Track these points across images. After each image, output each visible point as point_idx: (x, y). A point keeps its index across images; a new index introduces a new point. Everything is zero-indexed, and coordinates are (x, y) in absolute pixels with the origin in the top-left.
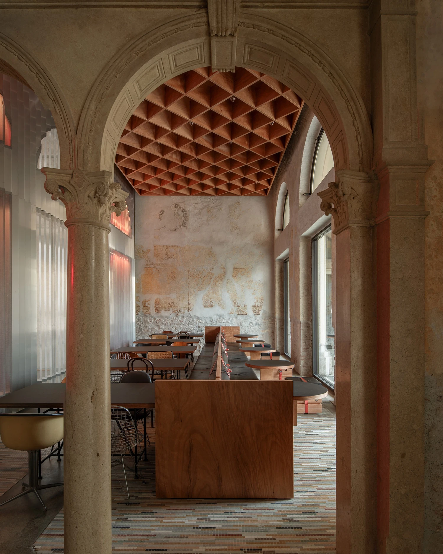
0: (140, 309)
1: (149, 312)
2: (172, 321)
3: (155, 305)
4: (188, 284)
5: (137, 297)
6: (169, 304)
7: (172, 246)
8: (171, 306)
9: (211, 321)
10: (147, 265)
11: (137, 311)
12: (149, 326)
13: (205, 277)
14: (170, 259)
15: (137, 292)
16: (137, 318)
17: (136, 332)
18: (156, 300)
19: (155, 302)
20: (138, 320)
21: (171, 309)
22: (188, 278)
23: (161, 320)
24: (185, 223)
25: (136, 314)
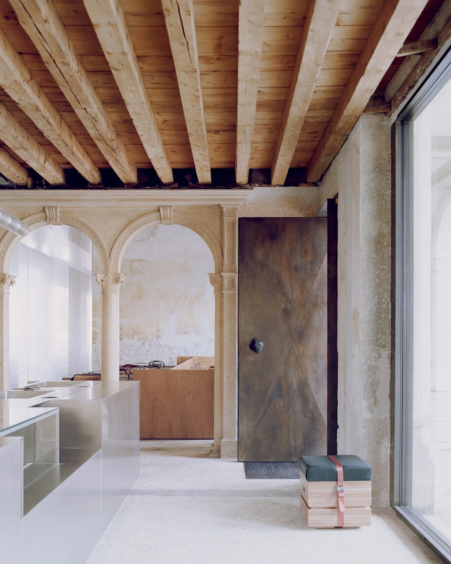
0: (97, 337)
2: (137, 351)
4: (158, 306)
5: (94, 322)
6: (133, 330)
7: (138, 260)
8: (136, 333)
9: (186, 351)
11: (94, 339)
13: (178, 297)
14: (135, 275)
15: (94, 315)
16: (94, 347)
17: (92, 365)
20: (95, 350)
21: (136, 336)
22: (158, 299)
23: (123, 350)
24: (154, 232)
25: (93, 343)
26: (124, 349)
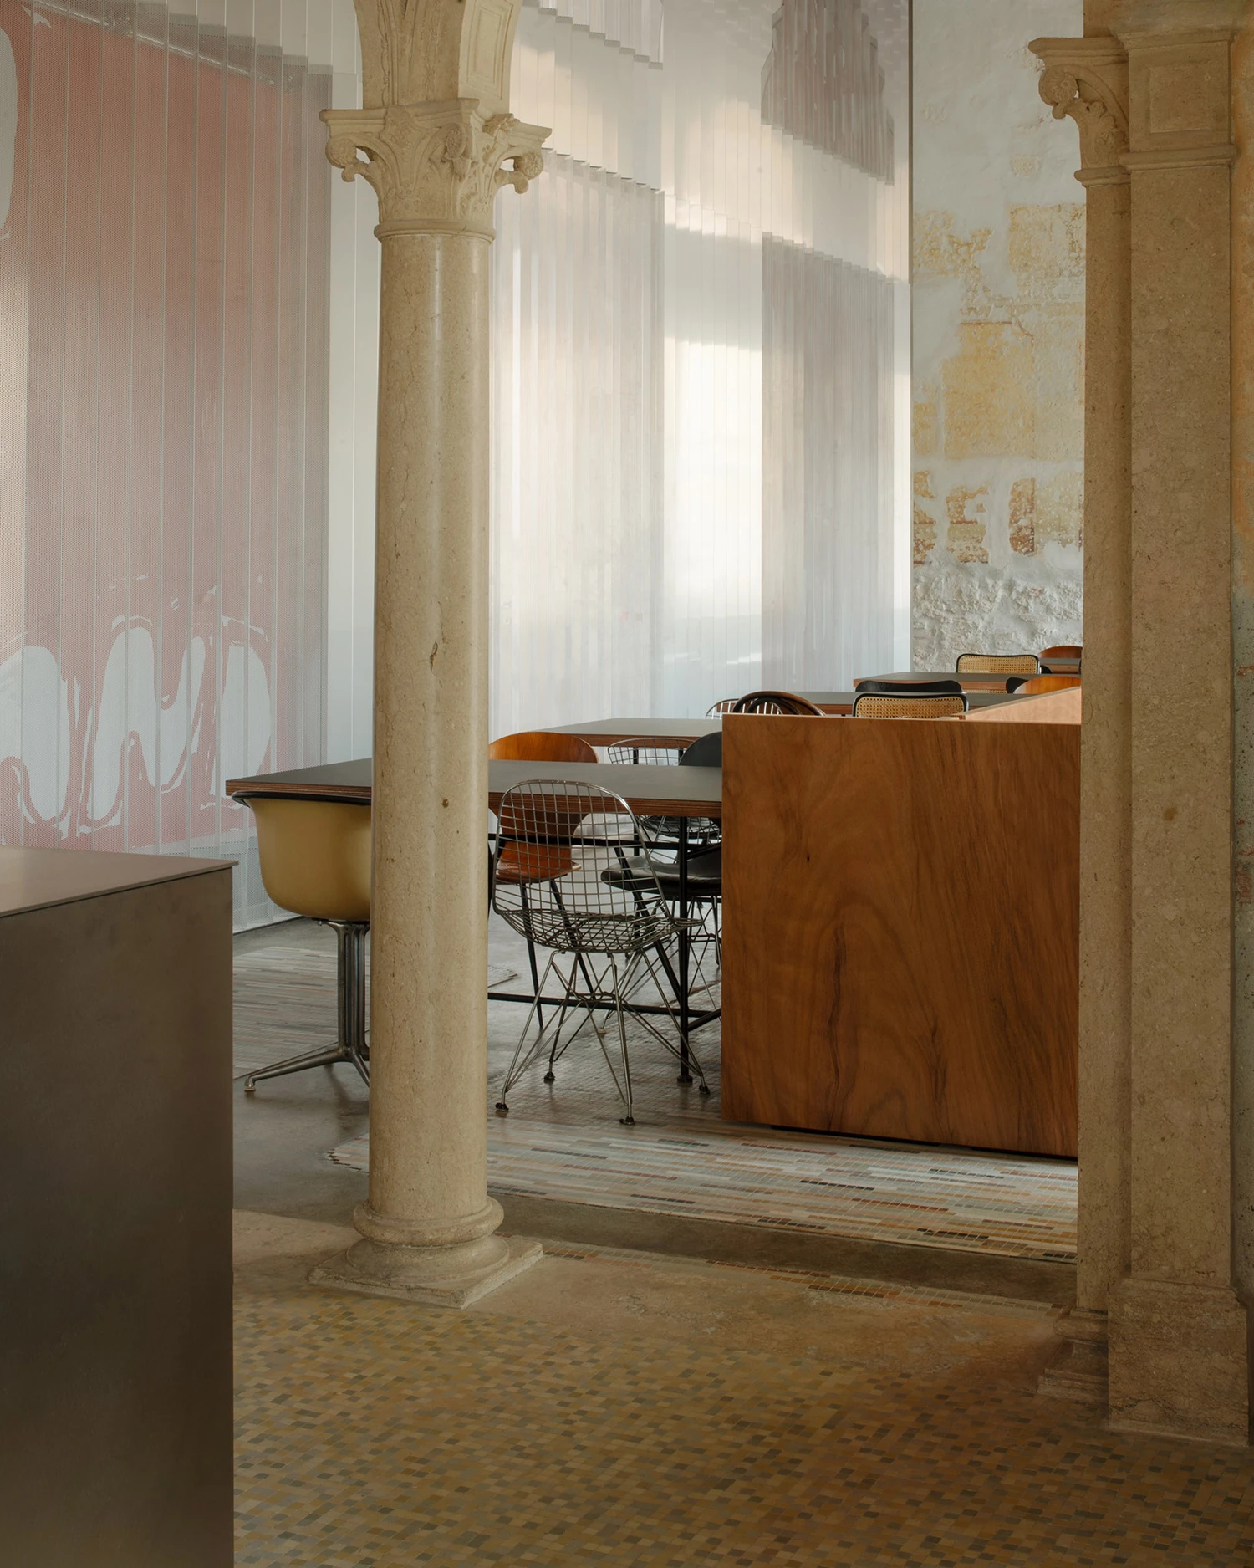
0: (935, 536)
1: (980, 553)
3: (1013, 515)
5: (922, 473)
10: (971, 309)
11: (920, 547)
12: (981, 625)
15: (920, 447)
16: (922, 579)
17: (914, 653)
18: (1020, 489)
19: (1013, 500)
20: (922, 593)
23: (1041, 592)
25: (915, 562)
26: (1048, 591)
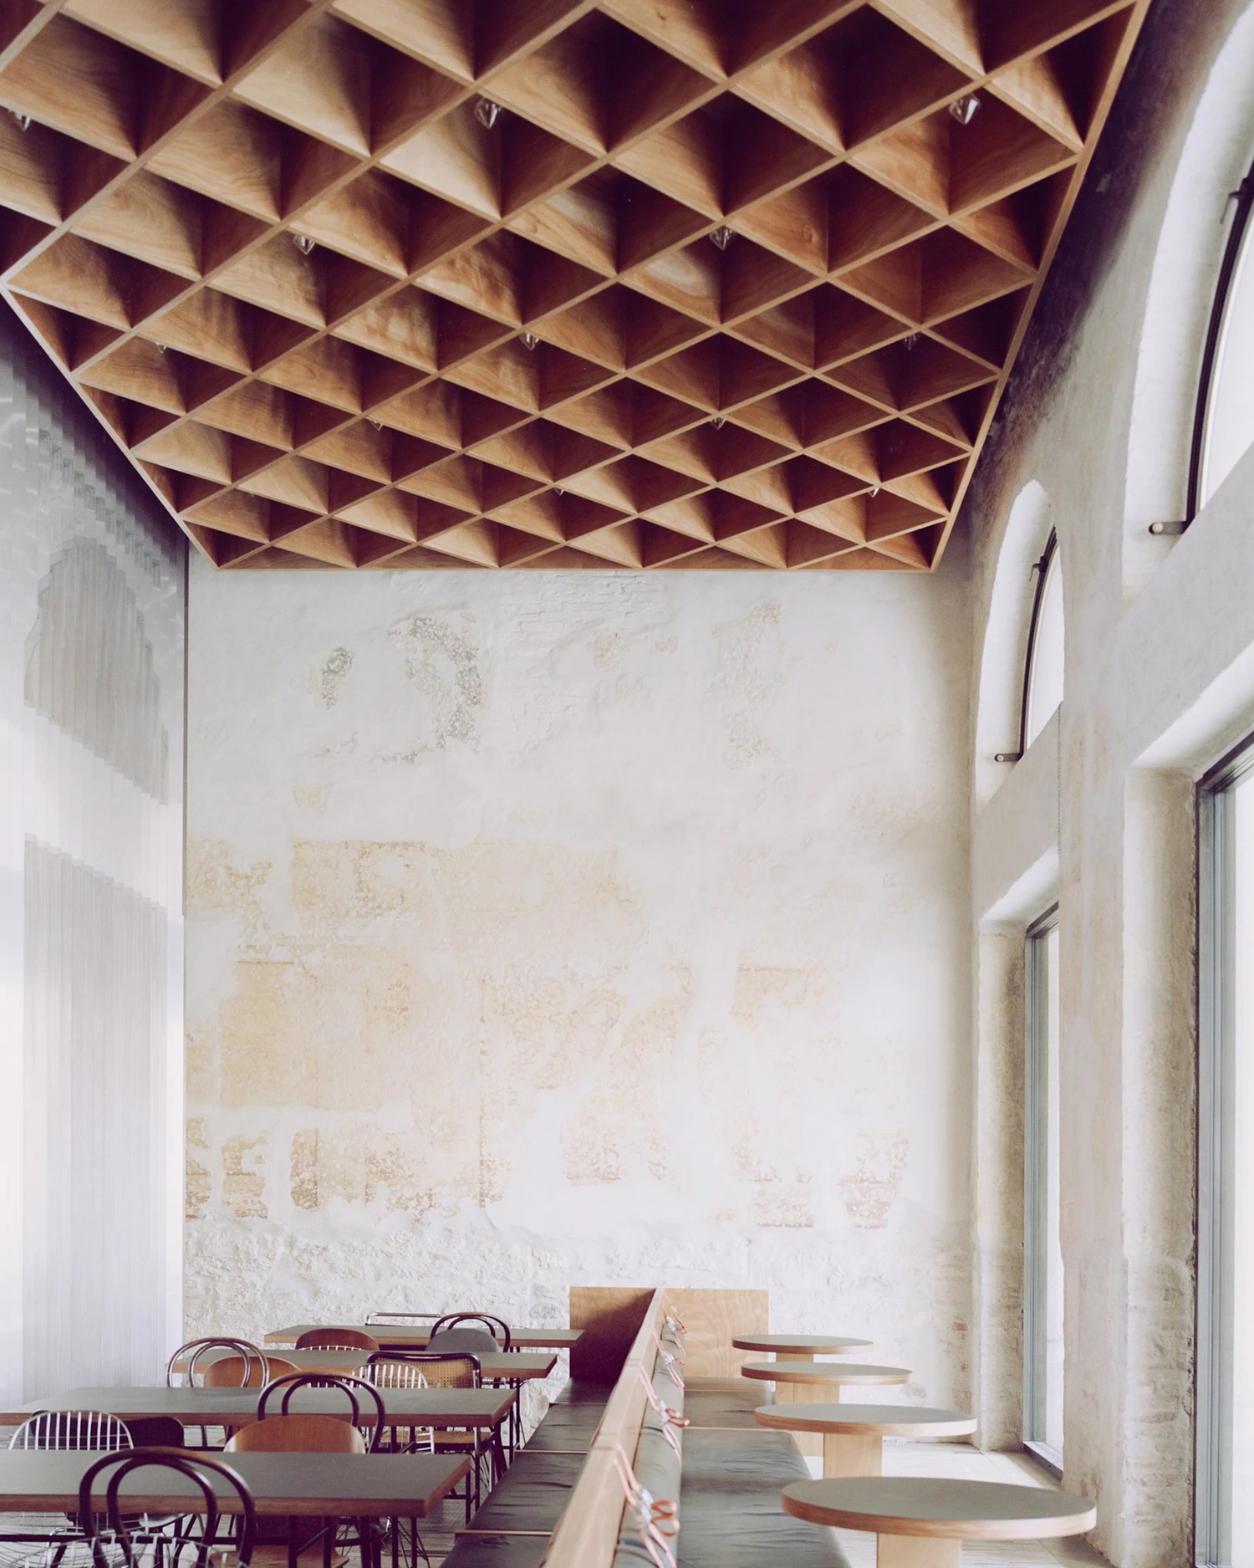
0: (209, 1189)
1: (258, 1206)
2: (388, 1255)
3: (295, 1167)
4: (483, 1052)
5: (195, 1121)
6: (371, 1160)
7: (395, 845)
8: (385, 1175)
9: (609, 1261)
10: (249, 947)
11: (194, 1201)
12: (260, 1284)
13: (575, 1012)
14: (380, 915)
15: (194, 1092)
16: (195, 1234)
17: (186, 1314)
18: (302, 1140)
19: (295, 1152)
20: (195, 1250)
21: (381, 1188)
22: (483, 1021)
23: (325, 1249)
24: (467, 719)
25: (187, 1216)
26: (331, 1248)
